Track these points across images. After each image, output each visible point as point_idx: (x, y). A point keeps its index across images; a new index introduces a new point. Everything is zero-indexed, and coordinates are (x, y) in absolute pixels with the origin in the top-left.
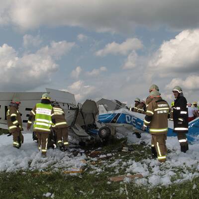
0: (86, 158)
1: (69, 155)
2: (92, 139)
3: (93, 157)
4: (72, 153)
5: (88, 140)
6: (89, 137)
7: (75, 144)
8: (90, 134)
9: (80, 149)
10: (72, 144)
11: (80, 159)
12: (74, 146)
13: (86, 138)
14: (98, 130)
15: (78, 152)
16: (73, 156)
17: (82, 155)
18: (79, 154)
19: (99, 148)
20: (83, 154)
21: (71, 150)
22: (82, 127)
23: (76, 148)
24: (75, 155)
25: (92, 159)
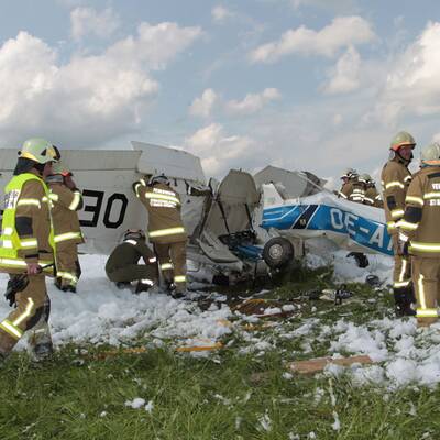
0: (231, 315)
1: (189, 307)
2: (246, 268)
3: (249, 313)
4: (196, 303)
5: (235, 272)
6: (240, 265)
7: (205, 281)
8: (242, 256)
9: (216, 294)
10: (197, 280)
11: (215, 318)
12: (202, 285)
13: (231, 265)
14: (262, 247)
15: (211, 301)
16: (198, 310)
17: (220, 308)
18: (213, 306)
19: (263, 292)
20: (223, 305)
21: (193, 295)
22: (221, 238)
23: (205, 290)
24: (204, 308)
25: (246, 318)
